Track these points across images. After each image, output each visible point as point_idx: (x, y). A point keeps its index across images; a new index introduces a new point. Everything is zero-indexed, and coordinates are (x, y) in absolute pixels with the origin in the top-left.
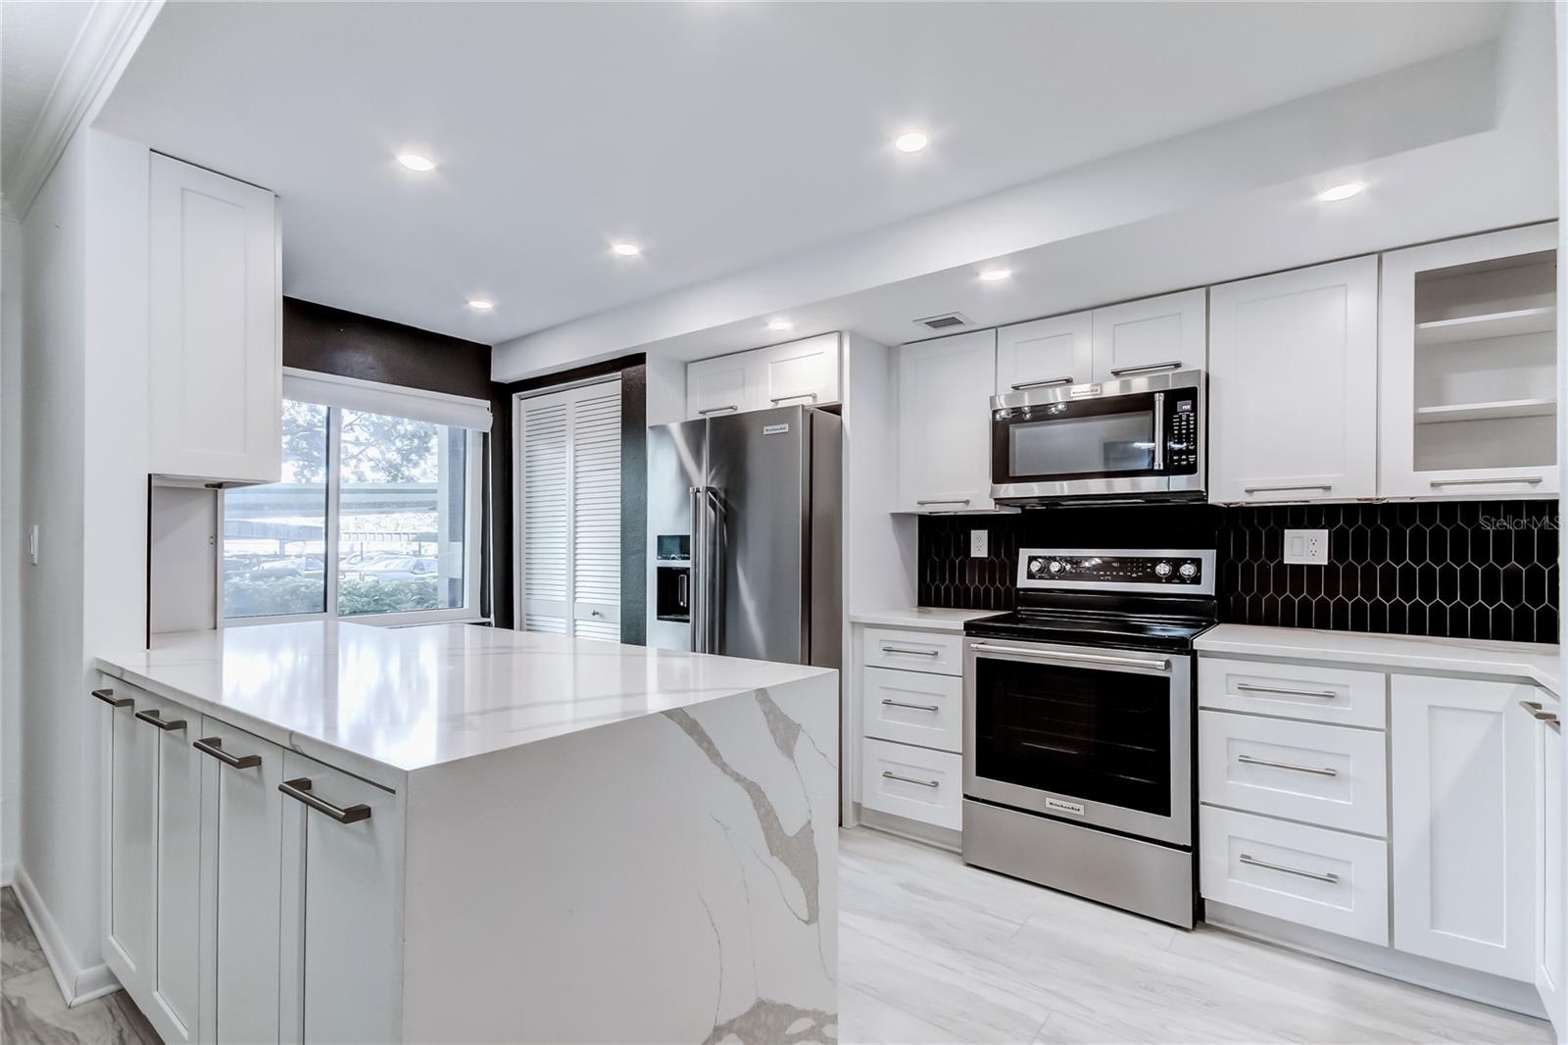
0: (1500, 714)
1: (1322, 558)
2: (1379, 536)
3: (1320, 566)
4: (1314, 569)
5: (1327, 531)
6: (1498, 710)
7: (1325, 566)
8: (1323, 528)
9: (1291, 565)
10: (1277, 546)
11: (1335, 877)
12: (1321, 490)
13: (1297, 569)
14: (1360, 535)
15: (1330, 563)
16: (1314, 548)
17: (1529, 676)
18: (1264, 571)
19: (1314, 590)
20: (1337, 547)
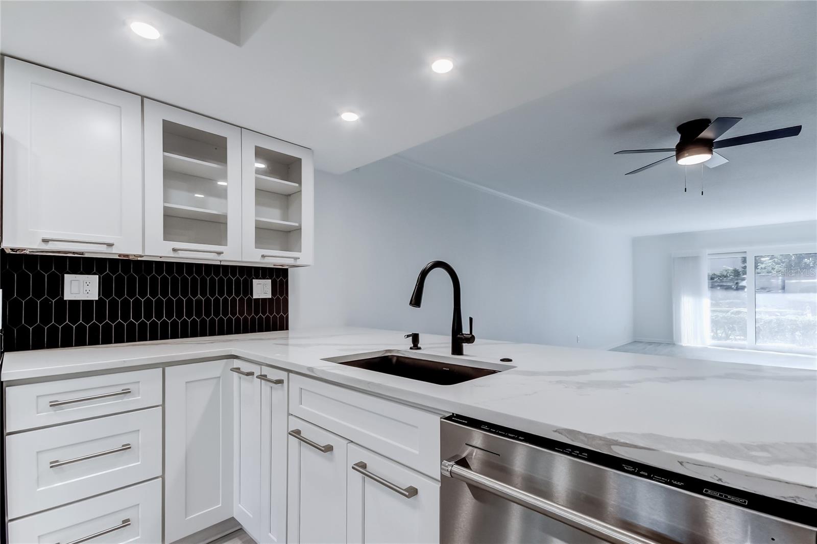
0: (220, 377)
1: (94, 295)
2: (132, 281)
3: (92, 301)
4: (88, 303)
5: (98, 276)
6: (219, 376)
7: (96, 300)
8: (95, 274)
9: (70, 301)
10: (58, 287)
11: (128, 520)
12: (105, 246)
13: (75, 303)
14: (120, 280)
15: (100, 298)
16: (88, 288)
17: (233, 354)
18: (46, 305)
19: (88, 319)
20: (104, 287)
